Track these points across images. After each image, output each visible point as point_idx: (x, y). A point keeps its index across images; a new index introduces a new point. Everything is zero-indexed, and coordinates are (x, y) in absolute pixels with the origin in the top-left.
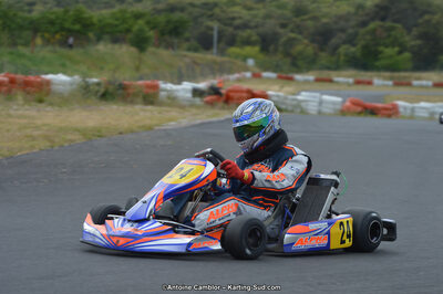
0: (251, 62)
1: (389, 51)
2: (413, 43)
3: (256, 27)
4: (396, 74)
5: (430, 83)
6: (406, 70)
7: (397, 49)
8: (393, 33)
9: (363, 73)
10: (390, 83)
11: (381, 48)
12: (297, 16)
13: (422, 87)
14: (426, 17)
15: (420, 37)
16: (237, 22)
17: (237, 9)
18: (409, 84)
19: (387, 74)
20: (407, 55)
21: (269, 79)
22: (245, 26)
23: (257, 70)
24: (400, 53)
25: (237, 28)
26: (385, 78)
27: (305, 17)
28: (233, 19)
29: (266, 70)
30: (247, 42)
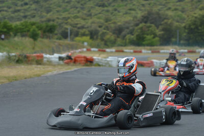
0: (86, 44)
1: (149, 37)
2: (160, 33)
3: (88, 27)
4: (153, 48)
6: (157, 46)
7: (152, 36)
8: (150, 29)
9: (137, 47)
10: (150, 52)
11: (145, 36)
12: (106, 22)
13: (164, 53)
14: (165, 21)
15: (163, 30)
16: (79, 26)
17: (79, 19)
18: (158, 52)
19: (149, 48)
20: (157, 39)
21: (94, 51)
22: (83, 27)
23: (89, 48)
24: (154, 37)
25: (79, 28)
26: (147, 50)
27: (110, 22)
28: (77, 24)
29: (93, 47)
30: (84, 35)
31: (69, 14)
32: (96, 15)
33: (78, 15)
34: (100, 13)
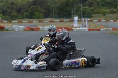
1: (37, 13)
2: (43, 11)
3: (1, 9)
4: (39, 19)
5: (48, 21)
6: (42, 18)
7: (39, 13)
8: (38, 8)
9: (30, 19)
10: (38, 22)
11: (35, 13)
12: (12, 5)
13: (46, 22)
14: (46, 4)
15: (45, 9)
18: (43, 22)
19: (37, 19)
20: (42, 14)
21: (5, 22)
23: (2, 20)
24: (40, 14)
26: (36, 21)
27: (14, 5)
29: (4, 20)
32: (6, 1)
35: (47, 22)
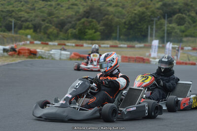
0: (29, 37)
1: (90, 32)
2: (101, 28)
3: (31, 21)
4: (94, 42)
5: (109, 46)
6: (98, 40)
7: (94, 31)
8: (92, 23)
9: (79, 41)
10: (91, 46)
11: (87, 30)
12: (49, 16)
13: (105, 47)
14: (107, 16)
15: (105, 25)
16: (22, 19)
17: (23, 13)
19: (90, 42)
20: (98, 33)
21: (37, 44)
22: (26, 21)
23: (32, 40)
24: (95, 32)
25: (23, 21)
26: (89, 44)
27: (53, 17)
28: (21, 17)
29: (36, 40)
30: (27, 28)
31: (13, 7)
32: (40, 9)
33: (22, 8)
34: (43, 7)
35: (107, 47)
